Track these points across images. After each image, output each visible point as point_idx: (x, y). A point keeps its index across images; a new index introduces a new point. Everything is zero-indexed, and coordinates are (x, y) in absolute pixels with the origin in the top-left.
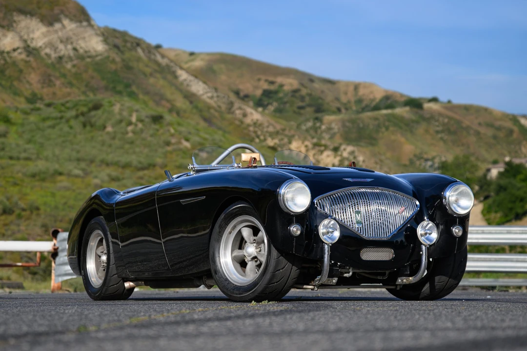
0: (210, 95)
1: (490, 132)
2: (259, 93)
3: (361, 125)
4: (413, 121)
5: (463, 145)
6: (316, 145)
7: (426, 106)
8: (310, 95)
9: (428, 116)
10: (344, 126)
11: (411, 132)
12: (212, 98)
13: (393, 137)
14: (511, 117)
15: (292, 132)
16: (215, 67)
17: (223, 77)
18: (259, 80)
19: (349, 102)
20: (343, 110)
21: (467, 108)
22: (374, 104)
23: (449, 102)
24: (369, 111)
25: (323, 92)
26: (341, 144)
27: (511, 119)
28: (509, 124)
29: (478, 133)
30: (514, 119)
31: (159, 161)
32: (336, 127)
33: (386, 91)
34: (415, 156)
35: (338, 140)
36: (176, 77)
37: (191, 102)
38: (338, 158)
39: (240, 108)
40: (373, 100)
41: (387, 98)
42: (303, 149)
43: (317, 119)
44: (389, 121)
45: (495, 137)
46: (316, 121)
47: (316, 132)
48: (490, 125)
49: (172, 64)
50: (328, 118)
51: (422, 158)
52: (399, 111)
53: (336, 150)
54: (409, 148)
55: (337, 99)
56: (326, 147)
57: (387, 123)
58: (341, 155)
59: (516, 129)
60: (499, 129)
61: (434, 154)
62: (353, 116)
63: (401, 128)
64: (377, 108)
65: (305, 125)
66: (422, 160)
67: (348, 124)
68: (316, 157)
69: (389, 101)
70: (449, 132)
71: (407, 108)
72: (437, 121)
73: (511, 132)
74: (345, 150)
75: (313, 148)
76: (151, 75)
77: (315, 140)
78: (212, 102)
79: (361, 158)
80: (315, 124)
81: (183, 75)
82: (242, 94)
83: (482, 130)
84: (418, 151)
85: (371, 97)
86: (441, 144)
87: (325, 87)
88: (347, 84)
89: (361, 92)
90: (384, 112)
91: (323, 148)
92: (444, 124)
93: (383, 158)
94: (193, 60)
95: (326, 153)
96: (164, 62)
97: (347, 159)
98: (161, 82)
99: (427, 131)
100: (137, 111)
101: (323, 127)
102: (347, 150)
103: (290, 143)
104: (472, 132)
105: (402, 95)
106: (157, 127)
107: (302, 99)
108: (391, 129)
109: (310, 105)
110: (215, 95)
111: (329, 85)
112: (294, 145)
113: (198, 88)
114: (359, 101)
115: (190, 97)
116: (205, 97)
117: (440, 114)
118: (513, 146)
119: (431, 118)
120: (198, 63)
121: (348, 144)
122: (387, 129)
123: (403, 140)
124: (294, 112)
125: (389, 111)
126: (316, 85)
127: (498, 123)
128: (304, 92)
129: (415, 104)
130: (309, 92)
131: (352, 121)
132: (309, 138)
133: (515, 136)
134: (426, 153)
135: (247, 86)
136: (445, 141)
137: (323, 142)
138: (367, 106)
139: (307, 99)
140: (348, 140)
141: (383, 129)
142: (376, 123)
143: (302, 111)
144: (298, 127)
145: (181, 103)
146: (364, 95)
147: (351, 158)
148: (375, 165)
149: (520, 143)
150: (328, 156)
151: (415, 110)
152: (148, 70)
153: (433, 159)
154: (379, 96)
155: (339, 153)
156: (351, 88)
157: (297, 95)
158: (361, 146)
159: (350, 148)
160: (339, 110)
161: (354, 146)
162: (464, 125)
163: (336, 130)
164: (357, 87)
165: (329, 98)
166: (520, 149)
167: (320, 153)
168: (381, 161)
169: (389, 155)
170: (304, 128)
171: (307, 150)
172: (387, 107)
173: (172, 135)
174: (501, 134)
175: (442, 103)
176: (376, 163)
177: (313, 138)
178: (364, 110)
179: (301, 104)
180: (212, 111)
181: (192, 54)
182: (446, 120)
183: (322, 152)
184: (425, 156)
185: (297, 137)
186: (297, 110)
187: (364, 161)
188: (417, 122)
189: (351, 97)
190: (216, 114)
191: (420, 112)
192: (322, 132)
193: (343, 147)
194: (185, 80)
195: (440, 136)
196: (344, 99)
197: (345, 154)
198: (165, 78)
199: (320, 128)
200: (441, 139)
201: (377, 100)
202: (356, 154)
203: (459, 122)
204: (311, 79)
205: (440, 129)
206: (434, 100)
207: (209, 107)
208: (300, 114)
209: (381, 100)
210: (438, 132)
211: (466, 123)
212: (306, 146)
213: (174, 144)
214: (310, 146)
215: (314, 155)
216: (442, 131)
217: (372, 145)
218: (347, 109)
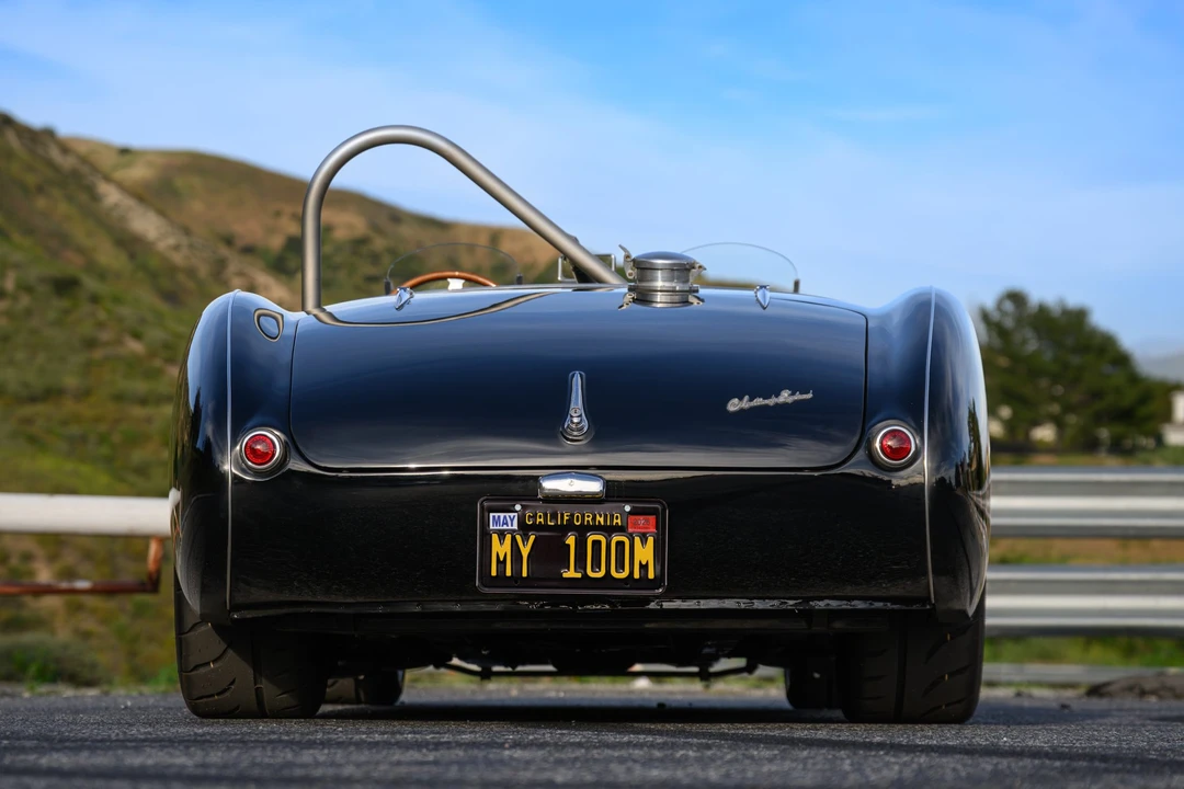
0: (171, 241)
2: (276, 243)
8: (392, 252)
12: (177, 248)
16: (180, 182)
17: (197, 206)
18: (278, 214)
25: (421, 245)
31: (71, 381)
36: (95, 197)
37: (132, 256)
39: (241, 274)
49: (85, 169)
76: (40, 189)
78: (178, 258)
81: (111, 196)
82: (240, 243)
85: (528, 259)
87: (426, 235)
88: (475, 230)
89: (506, 247)
94: (128, 165)
96: (67, 163)
98: (63, 208)
100: (17, 266)
106: (64, 303)
107: (375, 258)
110: (184, 241)
111: (434, 232)
113: (147, 224)
114: (501, 268)
115: (130, 244)
116: (162, 246)
120: (138, 173)
126: (406, 231)
128: (379, 244)
130: (391, 244)
135: (250, 227)
139: (387, 261)
145: (108, 255)
152: (31, 179)
156: (483, 240)
157: (364, 249)
164: (495, 238)
173: (101, 325)
180: (181, 277)
181: (125, 151)
190: (191, 285)
194: (116, 205)
198: (70, 199)
204: (395, 215)
207: (172, 269)
213: (106, 344)
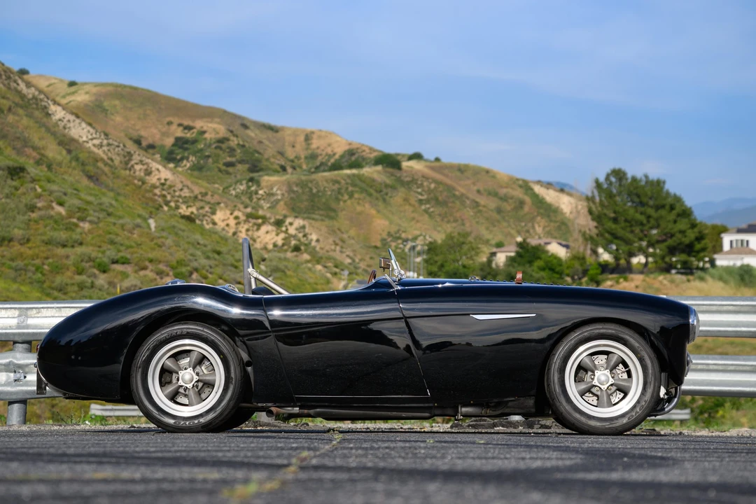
0: (96, 142)
1: (492, 204)
2: (169, 142)
3: (315, 191)
4: (387, 186)
5: (456, 221)
6: (249, 216)
7: (405, 164)
8: (242, 147)
9: (408, 179)
10: (290, 191)
11: (384, 200)
12: (100, 146)
13: (359, 208)
14: (521, 182)
15: (216, 198)
16: (106, 103)
17: (118, 119)
18: (169, 123)
19: (298, 158)
20: (289, 170)
21: (462, 169)
22: (332, 161)
23: (437, 160)
24: (324, 171)
25: (260, 142)
26: (285, 217)
27: (521, 186)
28: (518, 193)
29: (477, 204)
30: (526, 186)
32: (278, 192)
33: (350, 144)
34: (389, 234)
35: (282, 210)
36: (47, 115)
37: (69, 152)
38: (282, 235)
39: (141, 163)
40: (330, 156)
41: (351, 153)
42: (232, 222)
43: (251, 180)
44: (354, 185)
45: (499, 211)
46: (250, 184)
47: (251, 198)
48: (493, 194)
49: (41, 97)
50: (267, 179)
51: (399, 238)
52: (367, 171)
53: (278, 223)
54: (381, 225)
55: (282, 154)
56: (265, 220)
57: (350, 189)
58: (286, 232)
59: (527, 199)
60: (504, 199)
61: (417, 233)
62: (304, 178)
63: (370, 195)
64: (336, 167)
65: (234, 189)
66: (400, 241)
67: (295, 189)
68: (250, 233)
69: (353, 158)
70: (437, 202)
71: (379, 168)
72: (422, 185)
73: (521, 203)
74: (291, 224)
75: (245, 221)
76: (10, 110)
77: (249, 210)
78: (100, 153)
79: (314, 237)
80: (249, 187)
81: (58, 114)
82: (145, 143)
83: (482, 200)
84: (393, 229)
85: (329, 151)
86: (426, 217)
87: (263, 136)
88: (295, 133)
89: (315, 143)
90: (348, 172)
91: (260, 221)
92: (430, 191)
93: (345, 236)
94: (73, 94)
95: (264, 228)
96: (30, 93)
97: (294, 236)
98: (25, 121)
99: (406, 200)
101: (261, 192)
102: (295, 225)
103: (214, 213)
104: (468, 202)
105: (372, 150)
107: (232, 151)
108: (356, 196)
109: (241, 162)
110: (105, 142)
111: (270, 134)
112: (219, 216)
113: (80, 132)
114: (313, 157)
115: (68, 144)
116: (89, 145)
117: (425, 177)
118: (523, 224)
119: (411, 182)
120: (80, 98)
121: (296, 217)
122: (351, 196)
123: (373, 212)
124: (220, 170)
125: (354, 171)
126: (251, 133)
127: (503, 191)
128: (234, 142)
129: (390, 162)
130: (241, 143)
131: (302, 184)
132: (241, 206)
133: (526, 209)
134: (404, 232)
135: (153, 132)
136: (431, 215)
137: (261, 213)
138: (322, 164)
139: (238, 152)
140: (296, 211)
141: (346, 197)
142: (337, 186)
143: (231, 169)
144: (226, 189)
145: (53, 152)
146: (318, 148)
147: (300, 235)
148: (333, 247)
149: (533, 219)
150: (267, 232)
151: (390, 170)
153: (415, 239)
154: (340, 150)
155: (284, 229)
156: (302, 138)
157: (224, 146)
158: (313, 219)
159: (299, 222)
160: (284, 169)
161: (304, 219)
162: (457, 193)
163: (279, 197)
164: (308, 137)
165: (270, 151)
166: (533, 227)
167: (255, 228)
168: (343, 241)
169: (352, 232)
170: (233, 193)
171: (238, 224)
172: (351, 166)
173: (39, 197)
174: (507, 207)
175: (426, 160)
176: (336, 244)
177: (246, 207)
178: (317, 169)
179: (229, 159)
180: (100, 165)
181: (72, 85)
182: (433, 186)
183: (259, 226)
184: (403, 235)
185: (222, 205)
186: (224, 168)
187: (318, 241)
188: (393, 188)
189: (300, 150)
190: (106, 169)
191: (398, 173)
192: (259, 199)
193: (289, 220)
194: (61, 120)
195: (423, 207)
196: (291, 154)
197: (292, 231)
198: (30, 116)
199: (256, 193)
200: (426, 211)
201: (337, 157)
202: (307, 230)
203: (450, 189)
204: (244, 124)
205: (425, 197)
206: (417, 156)
207: (96, 160)
208: (228, 173)
209: (342, 157)
210: (421, 201)
211: (461, 190)
212: (237, 218)
214: (243, 218)
215: (248, 230)
216: (428, 201)
217: (331, 218)
218: (294, 168)
